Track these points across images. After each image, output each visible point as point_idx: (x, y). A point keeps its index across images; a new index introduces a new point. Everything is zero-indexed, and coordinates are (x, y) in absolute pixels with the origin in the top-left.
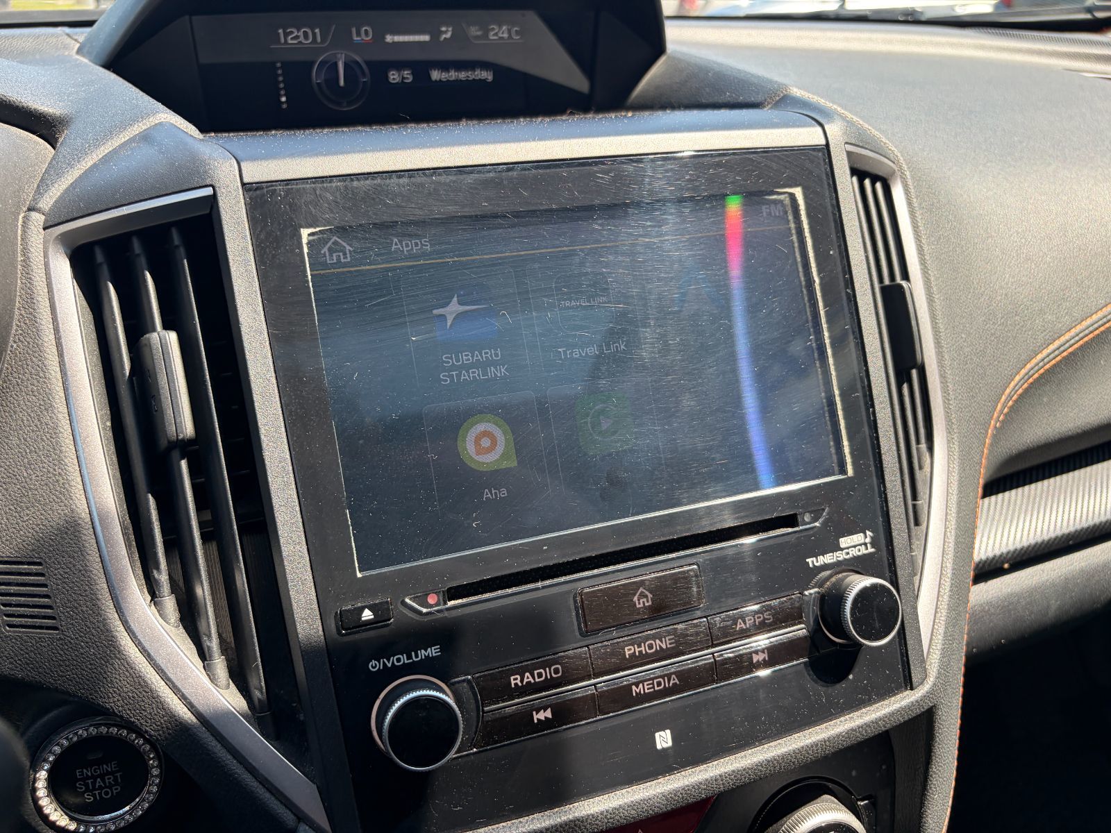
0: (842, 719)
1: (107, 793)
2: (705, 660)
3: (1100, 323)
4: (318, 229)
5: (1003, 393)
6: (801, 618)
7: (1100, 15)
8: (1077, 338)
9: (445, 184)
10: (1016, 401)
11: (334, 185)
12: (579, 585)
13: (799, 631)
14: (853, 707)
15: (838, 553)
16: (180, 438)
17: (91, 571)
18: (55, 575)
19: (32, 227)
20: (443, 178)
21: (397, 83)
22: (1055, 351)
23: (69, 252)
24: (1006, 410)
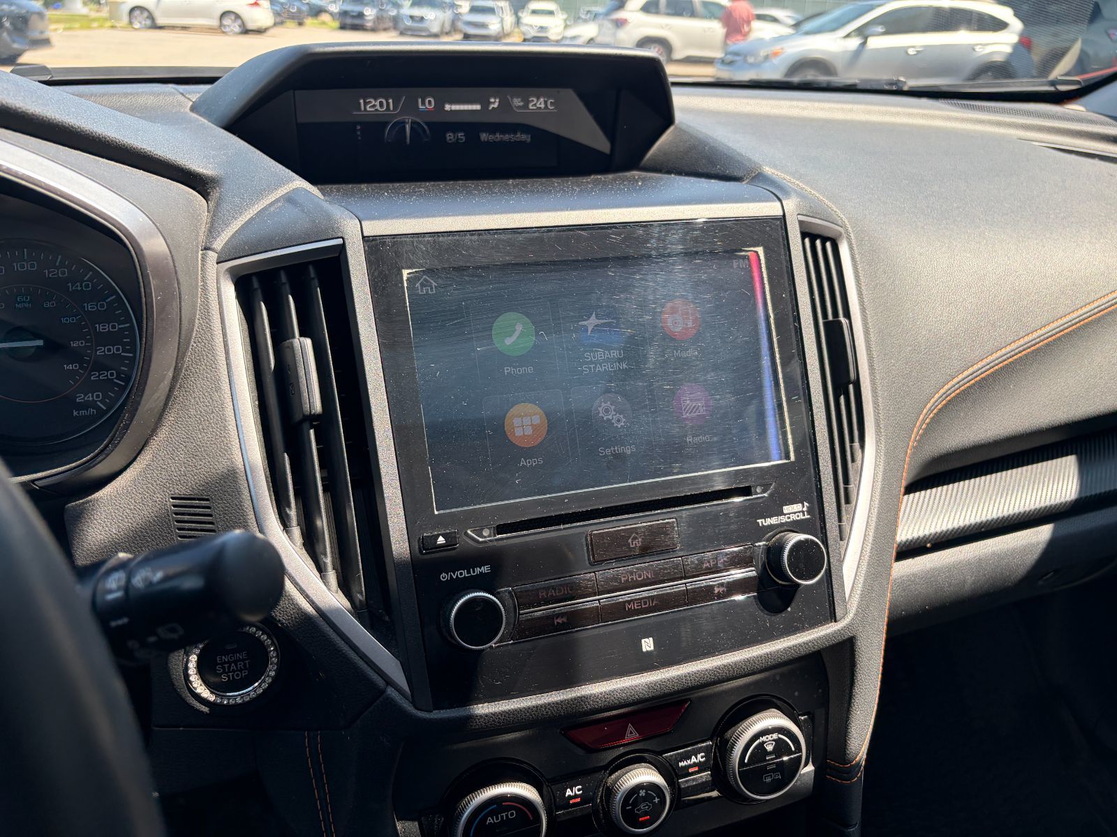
1: (238, 675)
2: (679, 588)
4: (414, 270)
5: (925, 407)
6: (752, 562)
7: (1062, 88)
8: (988, 367)
9: (503, 240)
10: (936, 414)
11: (426, 239)
12: (590, 529)
13: (751, 572)
14: (790, 632)
15: (781, 517)
16: (312, 413)
17: (243, 505)
18: (218, 508)
19: (209, 262)
20: (502, 237)
21: (453, 143)
23: (235, 280)
24: (928, 421)
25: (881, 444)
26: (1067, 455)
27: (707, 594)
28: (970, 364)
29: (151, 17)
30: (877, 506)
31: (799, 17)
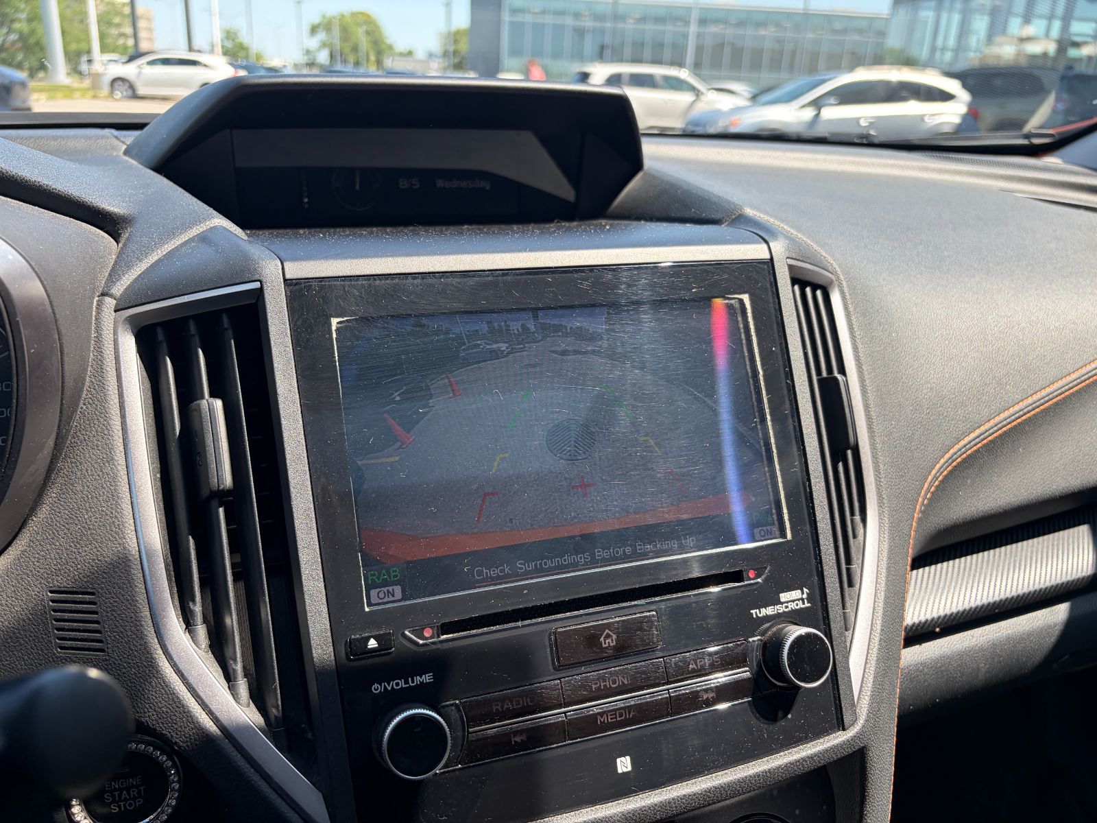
0: (782, 754)
1: (130, 805)
2: (660, 695)
3: (1017, 415)
4: (345, 319)
5: (930, 473)
6: (746, 661)
7: (1037, 141)
8: (996, 428)
9: (451, 285)
10: (942, 482)
11: (360, 283)
12: (554, 626)
13: (743, 673)
14: (792, 744)
15: (778, 607)
16: (221, 488)
17: (137, 601)
18: (106, 603)
19: (105, 310)
21: (407, 189)
22: (975, 439)
23: (135, 331)
24: (933, 489)
25: (884, 517)
26: (1079, 524)
27: (694, 701)
28: (976, 425)
29: (132, 87)
30: (883, 589)
31: (755, 91)
